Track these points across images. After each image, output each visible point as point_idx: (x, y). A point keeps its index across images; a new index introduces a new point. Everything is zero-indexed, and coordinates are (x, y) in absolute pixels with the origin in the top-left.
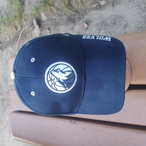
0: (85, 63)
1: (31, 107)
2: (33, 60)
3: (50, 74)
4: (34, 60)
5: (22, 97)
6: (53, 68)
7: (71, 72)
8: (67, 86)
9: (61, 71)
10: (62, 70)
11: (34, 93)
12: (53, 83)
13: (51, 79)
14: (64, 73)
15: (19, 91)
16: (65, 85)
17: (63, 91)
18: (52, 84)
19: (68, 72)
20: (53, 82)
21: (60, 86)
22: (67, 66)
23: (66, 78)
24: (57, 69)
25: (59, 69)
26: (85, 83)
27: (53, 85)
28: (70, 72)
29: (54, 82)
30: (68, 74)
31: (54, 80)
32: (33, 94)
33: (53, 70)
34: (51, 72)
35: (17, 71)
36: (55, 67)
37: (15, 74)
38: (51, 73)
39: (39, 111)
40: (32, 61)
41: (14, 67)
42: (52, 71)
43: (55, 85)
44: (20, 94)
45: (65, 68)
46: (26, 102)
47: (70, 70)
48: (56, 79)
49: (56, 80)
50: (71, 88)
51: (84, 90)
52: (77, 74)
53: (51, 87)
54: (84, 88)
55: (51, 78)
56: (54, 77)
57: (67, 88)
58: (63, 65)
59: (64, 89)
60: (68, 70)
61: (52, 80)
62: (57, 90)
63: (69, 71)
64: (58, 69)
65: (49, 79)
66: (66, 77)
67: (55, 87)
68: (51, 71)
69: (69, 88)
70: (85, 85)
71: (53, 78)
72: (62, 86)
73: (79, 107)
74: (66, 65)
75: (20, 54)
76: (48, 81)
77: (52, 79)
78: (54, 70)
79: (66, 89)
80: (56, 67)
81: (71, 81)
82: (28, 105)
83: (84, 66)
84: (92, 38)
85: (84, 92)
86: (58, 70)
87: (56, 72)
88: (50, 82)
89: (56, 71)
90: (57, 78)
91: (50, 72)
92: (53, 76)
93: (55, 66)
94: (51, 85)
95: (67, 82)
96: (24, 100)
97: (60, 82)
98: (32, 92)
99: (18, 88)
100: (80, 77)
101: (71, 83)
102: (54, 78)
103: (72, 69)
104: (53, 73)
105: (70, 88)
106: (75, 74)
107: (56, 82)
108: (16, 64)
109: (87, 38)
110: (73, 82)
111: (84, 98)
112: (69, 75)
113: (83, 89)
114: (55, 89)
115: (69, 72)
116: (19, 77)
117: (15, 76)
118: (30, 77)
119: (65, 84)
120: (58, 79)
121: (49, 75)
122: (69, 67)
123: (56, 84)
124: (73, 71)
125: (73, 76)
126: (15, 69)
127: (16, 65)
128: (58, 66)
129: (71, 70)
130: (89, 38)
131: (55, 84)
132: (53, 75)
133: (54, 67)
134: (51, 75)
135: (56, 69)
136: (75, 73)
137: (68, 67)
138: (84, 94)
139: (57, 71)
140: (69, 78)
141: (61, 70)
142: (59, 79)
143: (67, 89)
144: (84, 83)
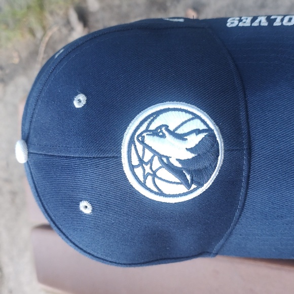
0: (246, 101)
1: (81, 246)
2: (80, 101)
3: (137, 143)
4: (84, 102)
5: (53, 218)
6: (146, 124)
7: (206, 134)
8: (192, 180)
9: (173, 133)
10: (177, 129)
11: (89, 207)
12: (149, 174)
13: (141, 161)
14: (182, 137)
15: (42, 199)
16: (188, 177)
17: (180, 195)
18: (145, 177)
19: (195, 134)
20: (147, 168)
21: (171, 182)
22: (191, 116)
23: (189, 153)
24: (160, 127)
25: (167, 127)
26: (249, 168)
27: (150, 178)
28: (202, 136)
29: (151, 168)
30: (194, 140)
31: (151, 161)
32: (85, 208)
33: (147, 130)
34: (140, 138)
35: (33, 139)
36: (153, 120)
37: (28, 148)
38: (142, 142)
39: (106, 258)
40: (77, 105)
41: (23, 125)
42: (144, 134)
43: (156, 179)
44: (46, 207)
45: (186, 122)
46: (64, 231)
47: (201, 129)
48: (156, 158)
49: (156, 164)
50: (205, 185)
51: (247, 188)
52: (223, 138)
53: (143, 185)
54: (248, 184)
55: (141, 156)
56: (152, 155)
57: (194, 186)
58: (177, 112)
59: (183, 189)
60: (195, 128)
61: (147, 164)
62: (161, 193)
63: (198, 132)
64: (163, 126)
65: (135, 161)
66: (191, 150)
67: (156, 186)
68: (141, 135)
69: (200, 185)
70: (249, 172)
71: (148, 155)
72: (178, 181)
73: (227, 239)
74: (186, 111)
75: (39, 86)
76: (132, 167)
77: (146, 159)
78: (150, 131)
79: (192, 188)
80: (155, 121)
81: (207, 164)
82: (73, 240)
83: (243, 114)
84: (260, 22)
85: (246, 194)
86: (163, 129)
87: (155, 137)
88: (139, 171)
89: (155, 133)
90: (161, 157)
91: (138, 136)
92: (146, 150)
93: (152, 118)
94: (142, 179)
95: (192, 168)
96: (60, 227)
97: (170, 167)
98: (83, 204)
99: (39, 190)
100: (235, 148)
101: (206, 168)
102: (153, 157)
103: (207, 125)
104: (149, 140)
105: (202, 185)
106: (218, 139)
107: (157, 170)
108: (29, 116)
109: (241, 24)
110: (210, 165)
111: (247, 213)
112: (197, 143)
113: (244, 184)
114: (155, 190)
115: (197, 135)
116: (41, 157)
117: (29, 153)
118: (73, 157)
119: (186, 174)
120: (165, 160)
121: (135, 146)
122: (197, 117)
123: (158, 174)
124: (209, 130)
125: (213, 145)
126: (27, 132)
127: (28, 120)
128: (161, 116)
129: (205, 127)
130: (248, 24)
131: (154, 175)
132: (146, 146)
133: (149, 120)
134: (140, 147)
135: (157, 128)
136: (217, 136)
137: (192, 119)
138: (245, 200)
139: (161, 134)
140: (199, 155)
141: (171, 128)
142: (168, 158)
143: (195, 190)
144: (245, 168)
